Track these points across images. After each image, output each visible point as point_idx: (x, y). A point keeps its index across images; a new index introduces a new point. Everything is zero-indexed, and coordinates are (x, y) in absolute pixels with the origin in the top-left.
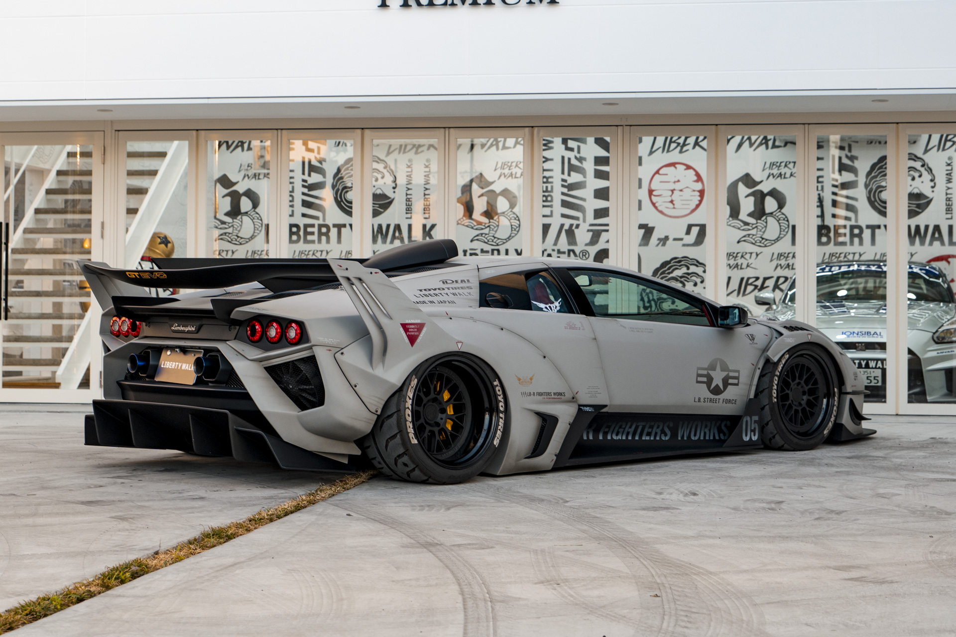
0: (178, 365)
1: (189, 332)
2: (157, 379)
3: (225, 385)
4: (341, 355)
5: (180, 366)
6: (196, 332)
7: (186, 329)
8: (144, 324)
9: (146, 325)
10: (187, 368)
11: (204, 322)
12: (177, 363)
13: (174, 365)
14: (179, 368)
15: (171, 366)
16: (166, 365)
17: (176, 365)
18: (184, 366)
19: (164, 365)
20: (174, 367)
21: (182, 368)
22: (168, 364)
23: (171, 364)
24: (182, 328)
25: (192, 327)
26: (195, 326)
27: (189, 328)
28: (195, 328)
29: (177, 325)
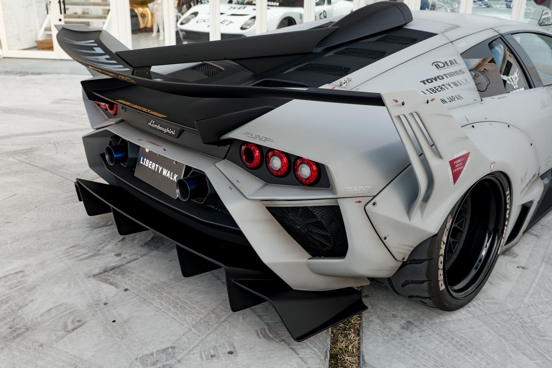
0: (158, 168)
1: (168, 134)
2: (137, 175)
3: (213, 207)
4: (372, 206)
5: (160, 169)
6: (177, 136)
7: (165, 131)
9: (122, 108)
10: (168, 175)
12: (157, 165)
13: (153, 166)
14: (159, 172)
15: (150, 166)
16: (145, 163)
17: (155, 167)
18: (165, 172)
19: (143, 161)
20: (154, 169)
21: (163, 174)
22: (148, 163)
23: (150, 165)
24: (160, 127)
25: (171, 130)
26: (175, 131)
27: (168, 130)
28: (174, 132)
29: (154, 122)
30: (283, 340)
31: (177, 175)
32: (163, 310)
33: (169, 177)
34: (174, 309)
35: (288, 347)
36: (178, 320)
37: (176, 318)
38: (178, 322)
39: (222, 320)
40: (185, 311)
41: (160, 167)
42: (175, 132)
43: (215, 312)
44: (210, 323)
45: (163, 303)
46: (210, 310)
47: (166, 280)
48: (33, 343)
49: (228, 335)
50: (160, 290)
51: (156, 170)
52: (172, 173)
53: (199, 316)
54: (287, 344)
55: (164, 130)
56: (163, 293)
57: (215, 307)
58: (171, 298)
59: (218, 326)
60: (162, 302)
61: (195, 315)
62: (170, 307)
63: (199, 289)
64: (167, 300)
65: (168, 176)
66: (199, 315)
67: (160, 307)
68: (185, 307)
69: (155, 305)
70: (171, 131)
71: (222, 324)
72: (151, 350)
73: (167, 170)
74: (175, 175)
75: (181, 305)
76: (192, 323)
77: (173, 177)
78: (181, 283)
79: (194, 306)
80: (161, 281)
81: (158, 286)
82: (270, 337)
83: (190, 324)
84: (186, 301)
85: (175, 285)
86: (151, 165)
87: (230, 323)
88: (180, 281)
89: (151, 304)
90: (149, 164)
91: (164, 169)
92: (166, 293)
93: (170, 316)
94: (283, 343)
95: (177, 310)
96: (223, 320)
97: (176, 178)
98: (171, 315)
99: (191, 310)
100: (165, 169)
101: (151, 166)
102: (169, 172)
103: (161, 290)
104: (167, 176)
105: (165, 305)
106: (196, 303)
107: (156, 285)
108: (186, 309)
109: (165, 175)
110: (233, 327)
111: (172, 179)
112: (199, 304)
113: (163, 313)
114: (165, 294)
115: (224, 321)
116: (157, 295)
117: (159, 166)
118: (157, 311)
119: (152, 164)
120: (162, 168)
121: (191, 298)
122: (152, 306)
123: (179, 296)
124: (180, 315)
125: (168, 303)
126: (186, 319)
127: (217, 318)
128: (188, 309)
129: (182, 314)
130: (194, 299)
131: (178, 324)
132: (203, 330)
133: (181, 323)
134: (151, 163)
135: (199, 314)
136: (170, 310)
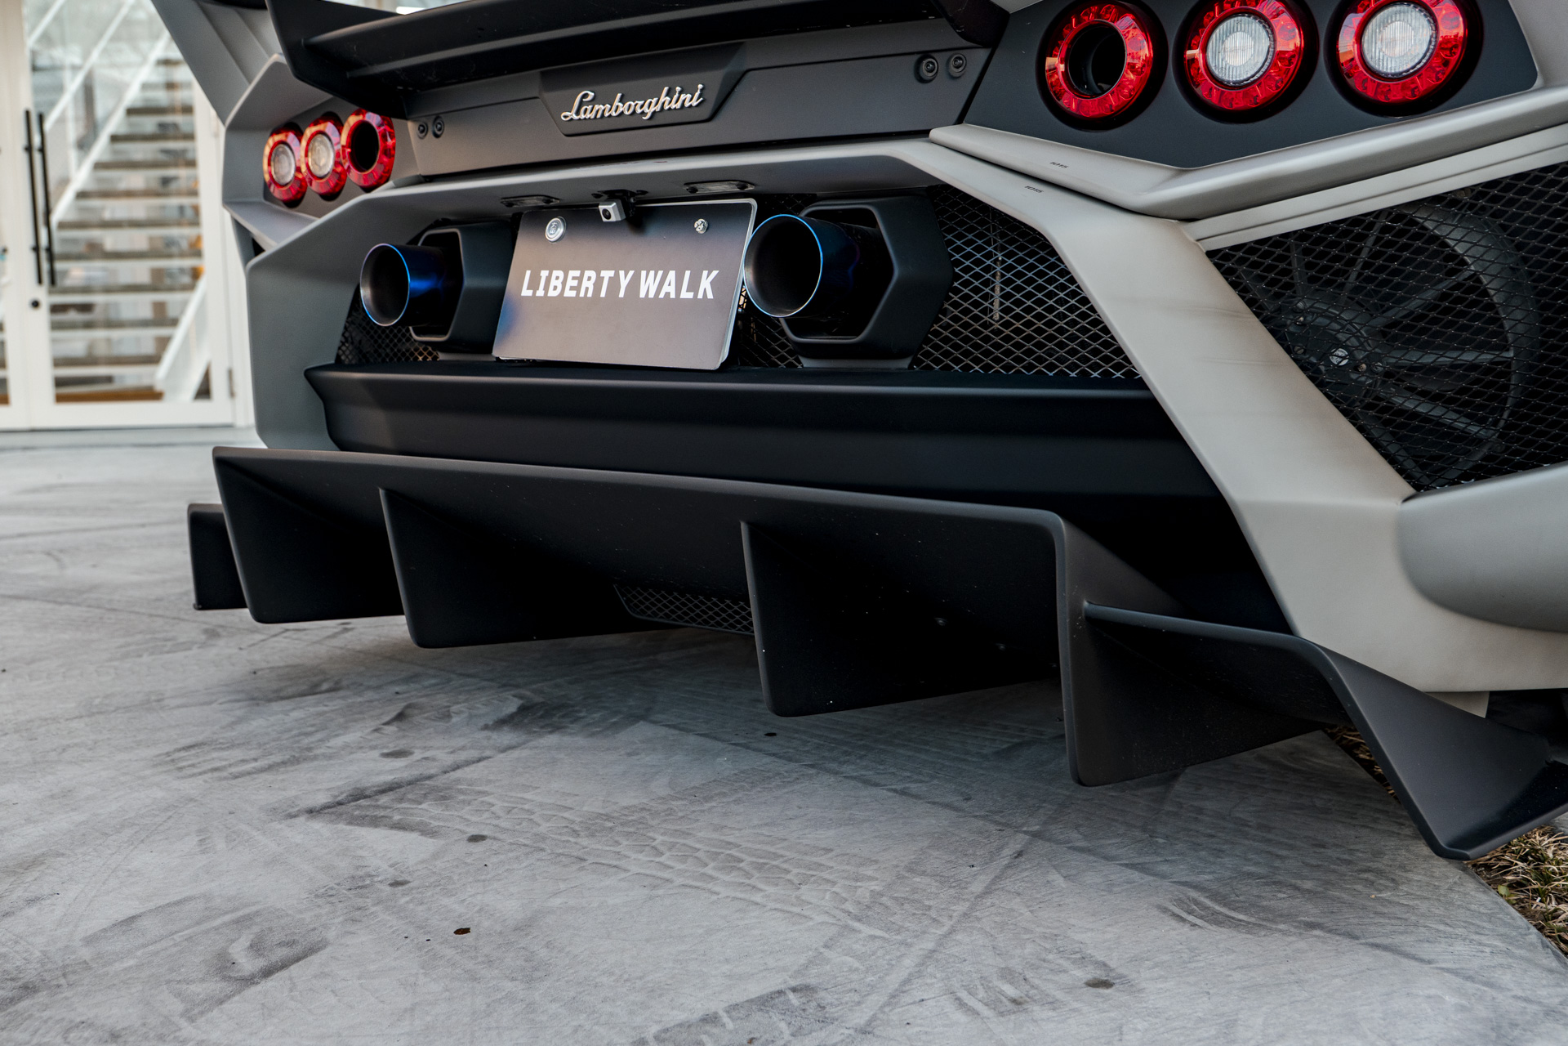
0: (614, 282)
1: (658, 122)
2: (505, 350)
3: (905, 364)
5: (624, 282)
6: (706, 112)
7: (650, 108)
8: (411, 127)
9: (423, 130)
10: (669, 289)
11: (755, 54)
12: (607, 274)
13: (588, 285)
14: (621, 295)
15: (572, 288)
16: (546, 289)
17: (599, 280)
18: (649, 285)
19: (534, 286)
20: (590, 294)
21: (642, 295)
22: (559, 283)
23: (571, 283)
24: (621, 104)
25: (680, 93)
26: (700, 86)
27: (662, 100)
28: (697, 94)
29: (591, 94)
30: (1312, 926)
31: (715, 273)
32: (679, 881)
33: (673, 296)
34: (733, 875)
35: (1357, 941)
36: (772, 905)
37: (757, 898)
38: (774, 912)
39: (977, 887)
40: (782, 876)
41: (622, 273)
42: (702, 90)
43: (925, 871)
44: (927, 903)
45: (669, 863)
46: (897, 866)
47: (645, 801)
48: (68, 1031)
49: (1041, 929)
50: (632, 830)
51: (603, 294)
52: (688, 273)
53: (860, 887)
54: (1339, 934)
55: (642, 106)
56: (651, 834)
57: (913, 857)
58: (698, 846)
59: (972, 908)
60: (662, 859)
61: (839, 885)
62: (709, 870)
63: (806, 814)
64: (680, 854)
65: (668, 294)
66: (859, 884)
67: (666, 875)
68: (777, 867)
69: (634, 869)
70: (683, 97)
71: (988, 901)
72: (700, 1006)
73: (660, 273)
74: (705, 273)
75: (752, 863)
76: (843, 907)
77: (694, 286)
78: (714, 804)
79: (815, 859)
80: (625, 804)
81: (619, 819)
82: (1240, 921)
83: (837, 913)
84: (772, 849)
85: (694, 811)
86: (575, 283)
87: (1019, 894)
88: (707, 799)
89: (615, 869)
90: (564, 283)
91: (644, 273)
92: (663, 834)
93: (720, 896)
94: (1317, 932)
95: (748, 875)
96: (980, 890)
97: (712, 283)
98: (724, 892)
99: (811, 872)
100: (652, 273)
101: (577, 289)
102: (672, 275)
103: (638, 829)
104: (662, 295)
105: (679, 866)
106: (822, 852)
107: (605, 818)
108: (787, 872)
109: (651, 295)
110: (1042, 905)
111: (690, 295)
112: (834, 853)
113: (688, 890)
114: (660, 838)
115: (987, 892)
116: (625, 843)
117: (617, 275)
118: (655, 887)
119: (580, 279)
120: (631, 273)
121: (785, 840)
122: (623, 875)
123: (731, 839)
124: (770, 890)
125: (690, 859)
126: (803, 898)
127: (950, 887)
128: (795, 871)
129: (777, 885)
130: (804, 841)
131: (779, 914)
132: (909, 925)
133: (791, 912)
134: (574, 278)
135: (857, 881)
136: (712, 878)
